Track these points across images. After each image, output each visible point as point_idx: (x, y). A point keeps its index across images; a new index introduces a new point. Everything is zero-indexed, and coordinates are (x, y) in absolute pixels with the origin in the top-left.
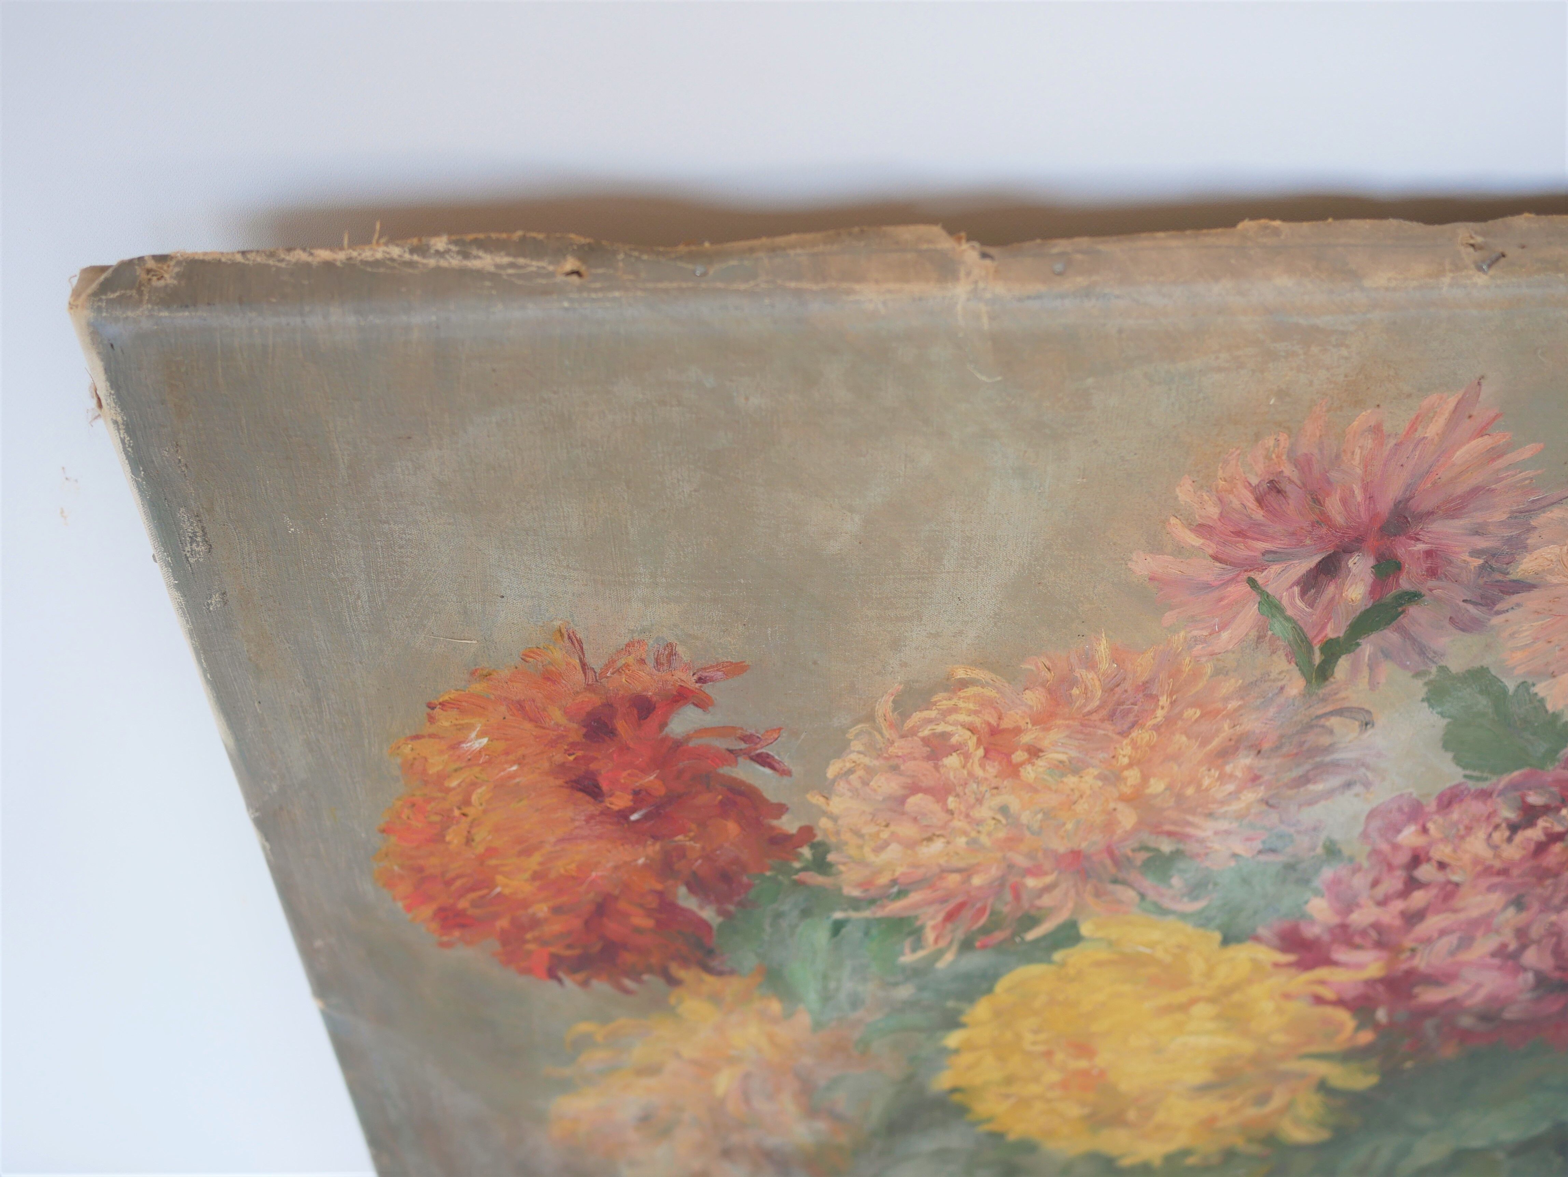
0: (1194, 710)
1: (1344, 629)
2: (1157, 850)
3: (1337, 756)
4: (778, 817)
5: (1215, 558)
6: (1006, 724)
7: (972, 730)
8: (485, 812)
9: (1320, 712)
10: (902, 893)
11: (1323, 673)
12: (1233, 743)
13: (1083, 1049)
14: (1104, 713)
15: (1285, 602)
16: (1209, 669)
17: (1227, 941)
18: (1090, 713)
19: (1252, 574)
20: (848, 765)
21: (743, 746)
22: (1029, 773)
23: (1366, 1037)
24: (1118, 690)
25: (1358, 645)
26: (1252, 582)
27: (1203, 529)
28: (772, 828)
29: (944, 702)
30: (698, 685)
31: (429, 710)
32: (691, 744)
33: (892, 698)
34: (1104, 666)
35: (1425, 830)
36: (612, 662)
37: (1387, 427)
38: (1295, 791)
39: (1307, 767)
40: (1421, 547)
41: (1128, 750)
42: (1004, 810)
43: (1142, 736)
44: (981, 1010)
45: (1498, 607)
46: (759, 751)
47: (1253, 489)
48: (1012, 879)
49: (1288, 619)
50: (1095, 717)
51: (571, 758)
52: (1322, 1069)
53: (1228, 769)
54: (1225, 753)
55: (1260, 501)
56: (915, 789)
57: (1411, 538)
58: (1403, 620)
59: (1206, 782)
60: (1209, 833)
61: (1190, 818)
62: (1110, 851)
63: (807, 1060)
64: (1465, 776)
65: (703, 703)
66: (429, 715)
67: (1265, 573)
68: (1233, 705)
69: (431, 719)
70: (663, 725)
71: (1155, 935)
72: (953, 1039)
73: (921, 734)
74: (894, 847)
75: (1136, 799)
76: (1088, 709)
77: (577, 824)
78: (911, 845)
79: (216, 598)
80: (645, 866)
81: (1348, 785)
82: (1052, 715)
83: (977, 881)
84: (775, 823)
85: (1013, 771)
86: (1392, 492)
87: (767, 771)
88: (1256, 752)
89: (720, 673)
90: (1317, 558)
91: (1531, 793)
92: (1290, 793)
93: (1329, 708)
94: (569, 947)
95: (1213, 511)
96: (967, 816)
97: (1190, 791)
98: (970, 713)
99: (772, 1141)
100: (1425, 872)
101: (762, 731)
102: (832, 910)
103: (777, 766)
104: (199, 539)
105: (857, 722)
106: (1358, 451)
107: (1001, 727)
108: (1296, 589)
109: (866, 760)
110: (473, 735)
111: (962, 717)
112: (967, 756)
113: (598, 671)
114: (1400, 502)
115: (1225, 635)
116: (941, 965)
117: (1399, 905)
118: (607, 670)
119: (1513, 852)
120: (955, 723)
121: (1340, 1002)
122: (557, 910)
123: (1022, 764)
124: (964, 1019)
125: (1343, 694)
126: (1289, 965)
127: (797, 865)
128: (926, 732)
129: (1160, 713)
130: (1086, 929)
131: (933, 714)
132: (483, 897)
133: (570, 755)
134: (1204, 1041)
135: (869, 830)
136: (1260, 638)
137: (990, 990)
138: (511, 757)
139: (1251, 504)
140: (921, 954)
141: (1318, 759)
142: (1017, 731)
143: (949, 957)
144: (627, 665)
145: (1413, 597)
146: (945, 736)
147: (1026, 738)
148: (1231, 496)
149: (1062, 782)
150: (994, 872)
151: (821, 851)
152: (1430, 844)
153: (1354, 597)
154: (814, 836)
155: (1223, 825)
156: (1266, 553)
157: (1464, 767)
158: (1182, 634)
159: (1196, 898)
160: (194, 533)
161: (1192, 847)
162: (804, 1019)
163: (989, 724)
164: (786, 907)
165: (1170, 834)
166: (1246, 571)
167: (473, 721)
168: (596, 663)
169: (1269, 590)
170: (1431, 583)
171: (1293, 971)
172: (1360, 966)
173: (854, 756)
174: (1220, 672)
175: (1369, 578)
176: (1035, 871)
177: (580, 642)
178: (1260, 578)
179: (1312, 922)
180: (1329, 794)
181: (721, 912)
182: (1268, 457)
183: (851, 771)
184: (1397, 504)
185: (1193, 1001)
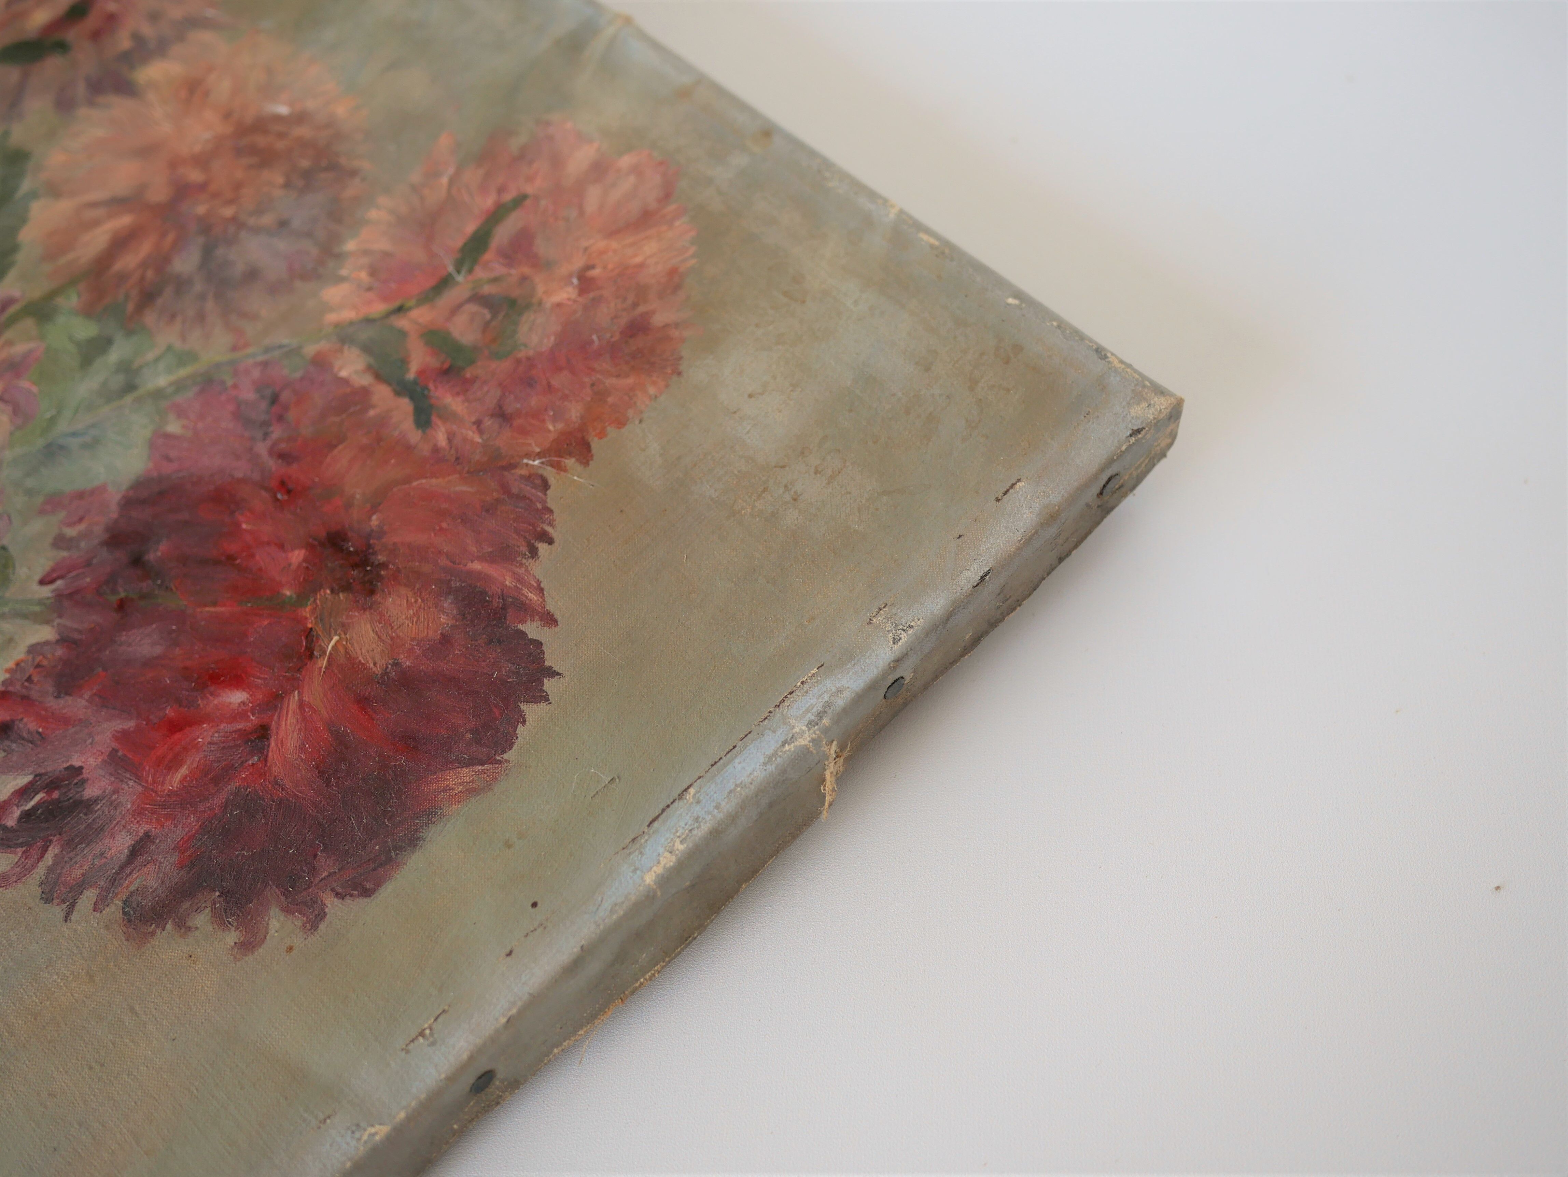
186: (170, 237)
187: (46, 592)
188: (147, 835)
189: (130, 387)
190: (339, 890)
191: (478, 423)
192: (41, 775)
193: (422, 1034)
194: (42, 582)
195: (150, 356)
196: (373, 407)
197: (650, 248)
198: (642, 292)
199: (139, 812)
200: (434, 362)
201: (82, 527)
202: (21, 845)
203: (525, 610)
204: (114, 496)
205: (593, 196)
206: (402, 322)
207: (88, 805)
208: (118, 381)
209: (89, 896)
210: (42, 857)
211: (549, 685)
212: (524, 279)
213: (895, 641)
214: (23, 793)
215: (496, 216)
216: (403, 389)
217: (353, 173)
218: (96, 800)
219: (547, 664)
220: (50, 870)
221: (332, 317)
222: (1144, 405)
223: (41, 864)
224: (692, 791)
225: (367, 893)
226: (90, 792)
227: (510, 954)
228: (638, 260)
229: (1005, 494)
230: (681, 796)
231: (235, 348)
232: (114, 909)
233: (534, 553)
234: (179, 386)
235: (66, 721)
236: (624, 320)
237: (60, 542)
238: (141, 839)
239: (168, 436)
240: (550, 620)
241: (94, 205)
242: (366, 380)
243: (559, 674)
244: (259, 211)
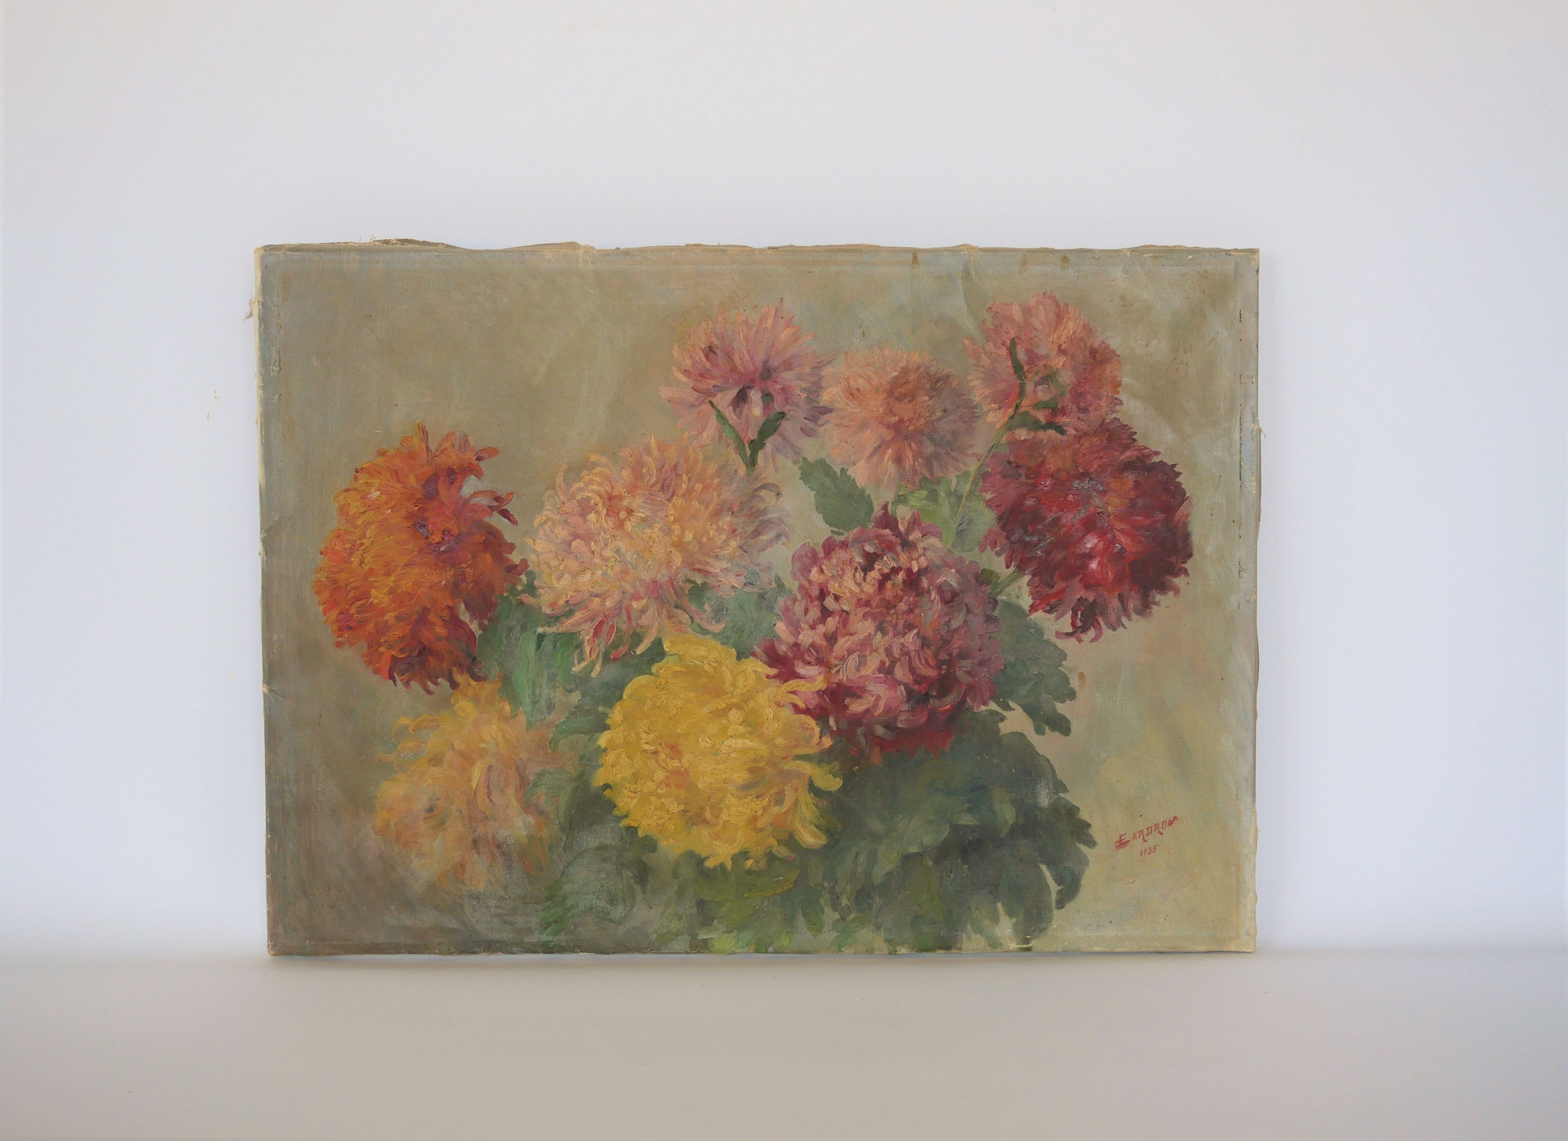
0: (699, 484)
1: (756, 434)
2: (694, 582)
3: (769, 516)
4: (511, 553)
5: (694, 389)
6: (615, 493)
7: (600, 496)
8: (372, 543)
9: (756, 487)
10: (570, 613)
11: (752, 463)
12: (720, 506)
13: (675, 751)
14: (659, 485)
15: (727, 416)
16: (701, 457)
17: (739, 657)
18: (653, 486)
19: (711, 399)
20: (544, 518)
21: (496, 504)
22: (629, 526)
23: (827, 742)
24: (663, 470)
25: (765, 444)
26: (711, 402)
27: (686, 372)
28: (507, 560)
29: (587, 477)
30: (477, 462)
31: (355, 473)
32: (472, 502)
33: (563, 474)
34: (655, 453)
35: (822, 571)
36: (440, 445)
37: (751, 322)
38: (754, 540)
39: (756, 523)
40: (778, 386)
41: (672, 512)
42: (618, 551)
43: (678, 501)
44: (616, 715)
45: (820, 422)
46: (503, 508)
47: (703, 351)
48: (626, 603)
49: (730, 426)
50: (656, 488)
51: (416, 508)
52: (807, 769)
53: (720, 523)
54: (717, 514)
55: (707, 357)
56: (576, 536)
57: (773, 381)
58: (781, 429)
59: (711, 533)
60: (718, 571)
61: (708, 560)
62: (671, 582)
63: (524, 755)
64: (832, 531)
65: (479, 474)
66: (355, 476)
67: (716, 398)
68: (716, 481)
69: (356, 479)
70: (460, 488)
71: (702, 652)
72: (603, 740)
73: (577, 498)
74: (566, 576)
75: (679, 545)
76: (651, 483)
77: (415, 553)
78: (575, 575)
79: (277, 396)
80: (445, 585)
81: (778, 536)
82: (636, 487)
83: (608, 604)
84: (509, 556)
85: (621, 525)
86: (760, 356)
87: (506, 521)
88: (731, 513)
89: (487, 454)
90: (737, 391)
91: (866, 544)
92: (752, 541)
93: (760, 484)
94: (402, 650)
95: (689, 362)
96: (601, 555)
97: (705, 540)
98: (599, 484)
99: (503, 834)
100: (829, 602)
101: (505, 495)
102: (537, 626)
103: (511, 518)
104: (277, 364)
105: (548, 489)
106: (741, 332)
107: (614, 494)
108: (731, 408)
109: (552, 515)
110: (373, 490)
111: (595, 487)
112: (598, 513)
113: (433, 452)
114: (765, 361)
115: (705, 434)
116: (594, 675)
117: (821, 629)
118: (438, 451)
119: (869, 588)
120: (592, 491)
121: (807, 711)
122: (398, 618)
123: (624, 520)
124: (608, 722)
125: (763, 476)
126: (775, 677)
127: (519, 588)
128: (579, 497)
129: (684, 486)
130: (666, 646)
131: (582, 485)
132: (362, 605)
133: (416, 506)
134: (739, 743)
135: (554, 563)
136: (721, 437)
137: (620, 698)
138: (389, 506)
139: (704, 359)
140: (583, 664)
141: (761, 518)
142: (620, 497)
143: (598, 668)
144: (446, 448)
145: (782, 415)
146: (588, 499)
147: (625, 503)
148: (695, 354)
149: (644, 532)
150: (617, 597)
151: (531, 576)
152: (827, 581)
153: (756, 414)
154: (528, 566)
155: (724, 564)
156: (714, 386)
157: (831, 526)
158: (686, 434)
159: (718, 622)
160: (276, 360)
161: (712, 581)
162: (522, 720)
163: (607, 492)
164: (513, 623)
165: (700, 571)
166: (708, 397)
167: (374, 481)
168: (433, 447)
169: (719, 408)
170: (788, 407)
171: (777, 682)
172: (811, 679)
173: (546, 513)
174: (706, 458)
175: (761, 403)
176: (636, 597)
177: (427, 432)
178: (714, 401)
179: (781, 641)
180: (771, 542)
181: (482, 626)
182: (705, 333)
183: (546, 522)
184: (764, 362)
185: (729, 708)
186: (913, 445)
187: (1012, 569)
188: (1119, 594)
189: (960, 498)
190: (1183, 561)
191: (1079, 419)
192: (1073, 608)
193: (1240, 571)
194: (1008, 567)
195: (954, 484)
196: (1043, 440)
197: (1071, 325)
198: (1082, 339)
199: (1110, 592)
200: (1047, 412)
201: (998, 544)
202: (1090, 626)
203: (1149, 456)
204: (997, 528)
205: (1035, 322)
206: (1022, 410)
207: (1095, 602)
208: (953, 499)
209: (1124, 620)
210: (1099, 623)
211: (1176, 469)
212: (1045, 366)
213: (1253, 383)
214: (1074, 617)
215: (1012, 352)
216: (1045, 428)
217: (948, 376)
218: (1095, 600)
219: (1170, 464)
220: (1106, 624)
221: (998, 426)
222: (1253, 261)
223: (1102, 625)
224: (1242, 463)
225: (1191, 555)
226: (1091, 600)
227: (1240, 537)
228: (1071, 332)
229: (1241, 317)
230: (1241, 467)
231: (979, 460)
232: (1134, 616)
233: (1134, 440)
234: (975, 483)
235: (1063, 591)
236: (1088, 354)
237: (998, 554)
238: (1119, 596)
239: (990, 500)
240: (1157, 453)
241: (872, 456)
242: (1032, 434)
243: (1176, 464)
244: (932, 413)
